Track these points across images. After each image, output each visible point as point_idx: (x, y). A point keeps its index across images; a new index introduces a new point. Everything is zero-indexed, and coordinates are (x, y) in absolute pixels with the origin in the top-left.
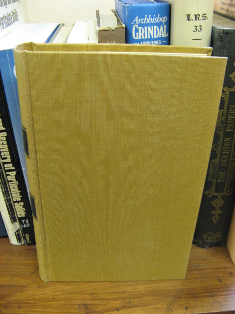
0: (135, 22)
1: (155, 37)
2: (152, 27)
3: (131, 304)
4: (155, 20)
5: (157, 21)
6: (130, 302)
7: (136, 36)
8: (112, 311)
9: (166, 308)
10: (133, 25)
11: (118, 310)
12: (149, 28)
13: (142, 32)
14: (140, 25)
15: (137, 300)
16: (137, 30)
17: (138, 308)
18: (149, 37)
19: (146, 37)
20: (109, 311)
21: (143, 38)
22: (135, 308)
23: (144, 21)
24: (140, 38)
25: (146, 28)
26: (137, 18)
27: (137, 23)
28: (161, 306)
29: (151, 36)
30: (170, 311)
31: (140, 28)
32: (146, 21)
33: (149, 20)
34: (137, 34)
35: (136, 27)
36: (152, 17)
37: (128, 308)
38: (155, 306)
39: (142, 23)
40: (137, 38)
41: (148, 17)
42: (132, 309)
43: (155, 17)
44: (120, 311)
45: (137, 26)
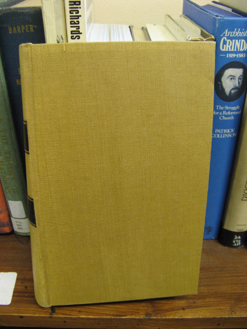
0: (225, 34)
1: (241, 50)
2: (240, 40)
3: (195, 304)
4: (243, 34)
5: (245, 35)
6: (194, 303)
7: (223, 48)
8: (179, 310)
9: (229, 309)
10: (222, 37)
11: (183, 309)
12: (237, 41)
13: (229, 45)
14: (229, 38)
15: (200, 301)
16: (225, 43)
17: (203, 308)
18: (235, 50)
19: (233, 50)
20: (176, 310)
21: (230, 50)
22: (200, 309)
23: (233, 34)
24: (227, 50)
25: (234, 41)
26: (227, 30)
27: (226, 35)
28: (224, 307)
29: (237, 49)
30: (233, 313)
31: (228, 41)
32: (235, 35)
33: (238, 33)
34: (225, 46)
35: (224, 39)
36: (241, 31)
37: (192, 308)
38: (218, 308)
39: (231, 36)
40: (224, 50)
41: (237, 31)
42: (196, 309)
43: (244, 31)
44: (186, 310)
45: (226, 38)
